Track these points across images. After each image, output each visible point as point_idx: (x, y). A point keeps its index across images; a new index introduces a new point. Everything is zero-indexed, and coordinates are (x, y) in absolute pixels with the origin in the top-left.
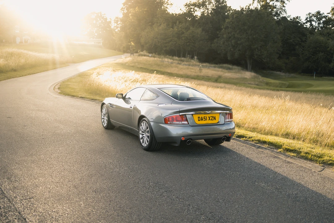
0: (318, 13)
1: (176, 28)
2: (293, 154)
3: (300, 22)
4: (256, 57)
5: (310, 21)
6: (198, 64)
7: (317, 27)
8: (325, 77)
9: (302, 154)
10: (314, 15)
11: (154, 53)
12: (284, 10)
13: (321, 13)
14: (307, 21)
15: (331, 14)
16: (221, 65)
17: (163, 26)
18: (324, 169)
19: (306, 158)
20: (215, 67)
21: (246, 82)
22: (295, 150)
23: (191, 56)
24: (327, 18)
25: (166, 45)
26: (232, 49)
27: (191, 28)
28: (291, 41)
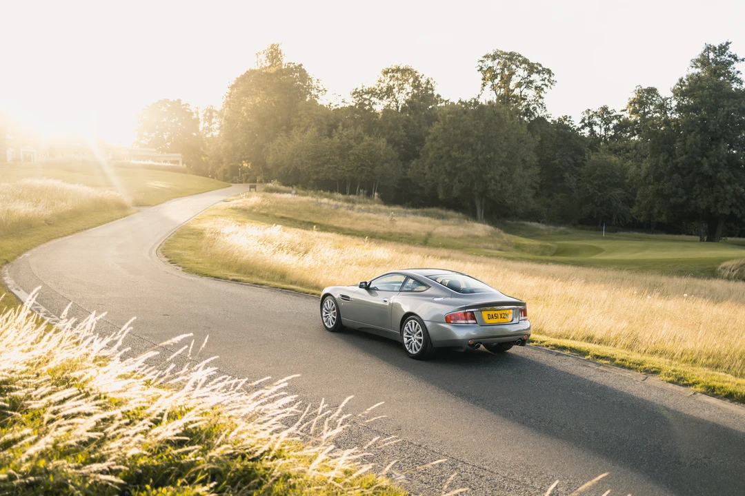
0: (605, 109)
1: (336, 137)
2: (606, 362)
3: (572, 126)
4: (492, 194)
5: (590, 125)
6: (383, 207)
7: (603, 136)
8: (621, 233)
9: (617, 361)
10: (596, 113)
11: (296, 185)
12: (542, 104)
13: (609, 110)
14: (583, 124)
15: (628, 111)
16: (425, 210)
17: (312, 132)
18: (647, 378)
19: (623, 366)
20: (415, 214)
21: (479, 245)
22: (607, 357)
23: (366, 192)
24: (621, 119)
25: (318, 170)
26: (446, 180)
27: (367, 138)
28: (557, 162)
